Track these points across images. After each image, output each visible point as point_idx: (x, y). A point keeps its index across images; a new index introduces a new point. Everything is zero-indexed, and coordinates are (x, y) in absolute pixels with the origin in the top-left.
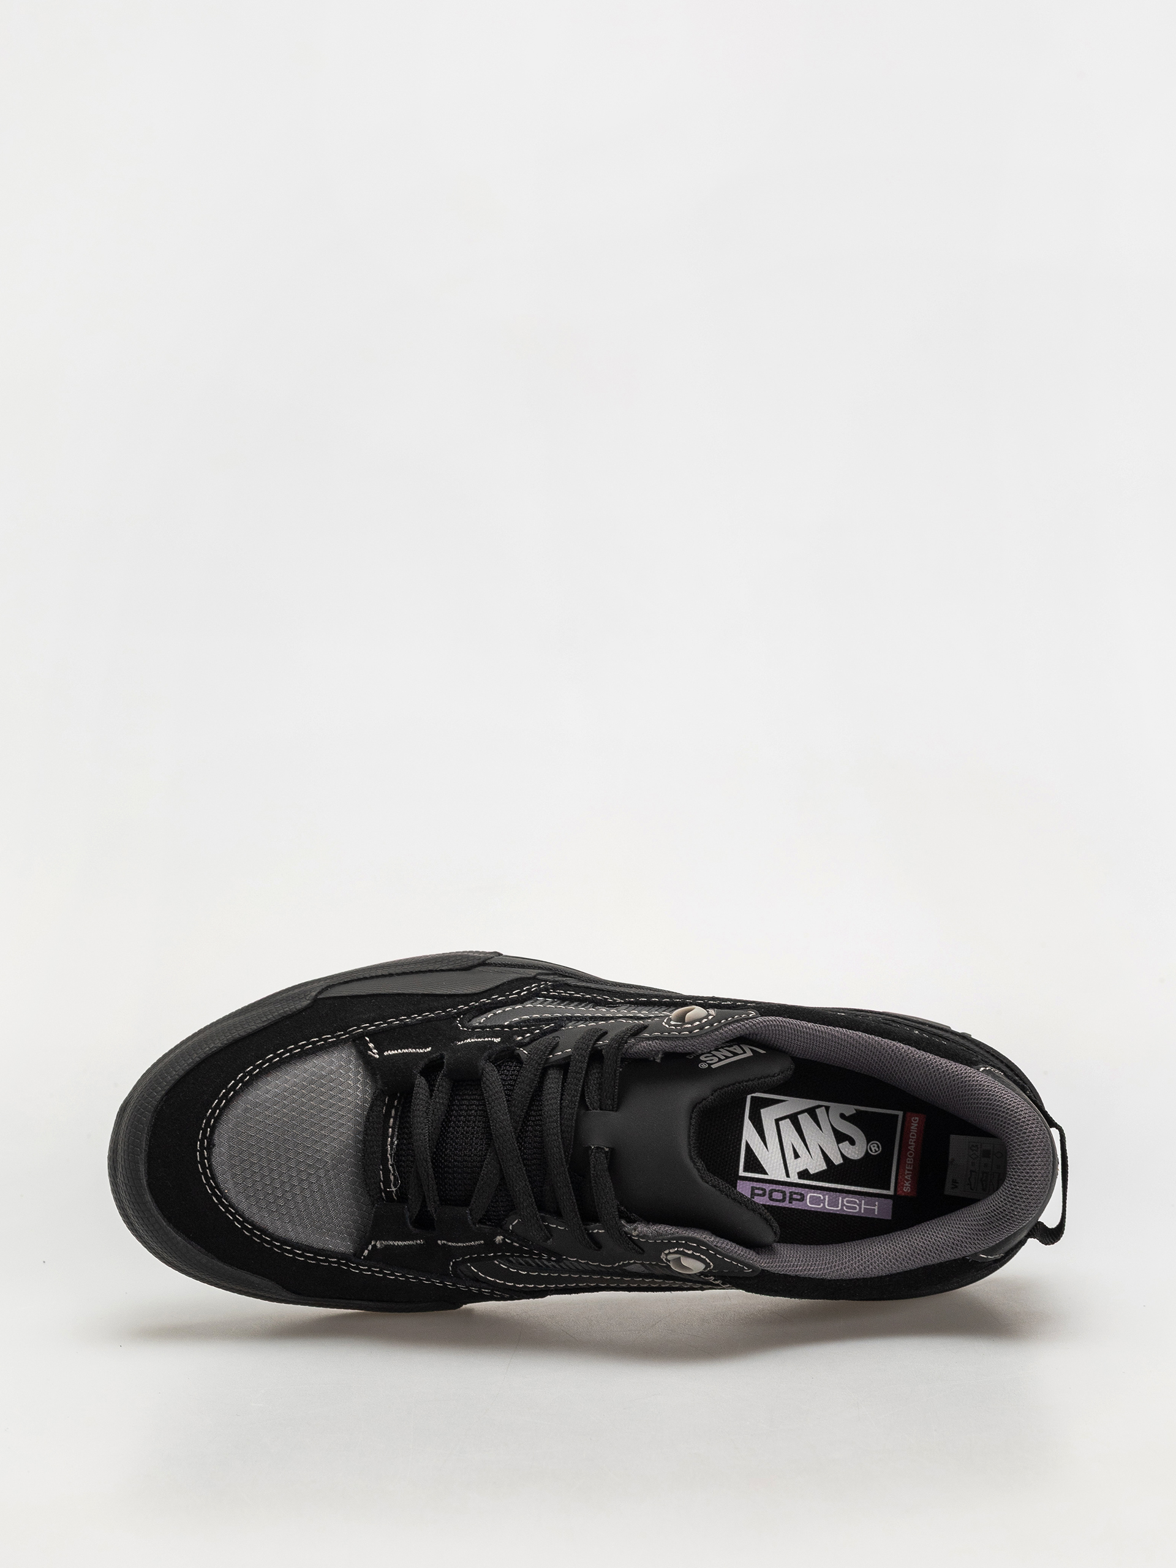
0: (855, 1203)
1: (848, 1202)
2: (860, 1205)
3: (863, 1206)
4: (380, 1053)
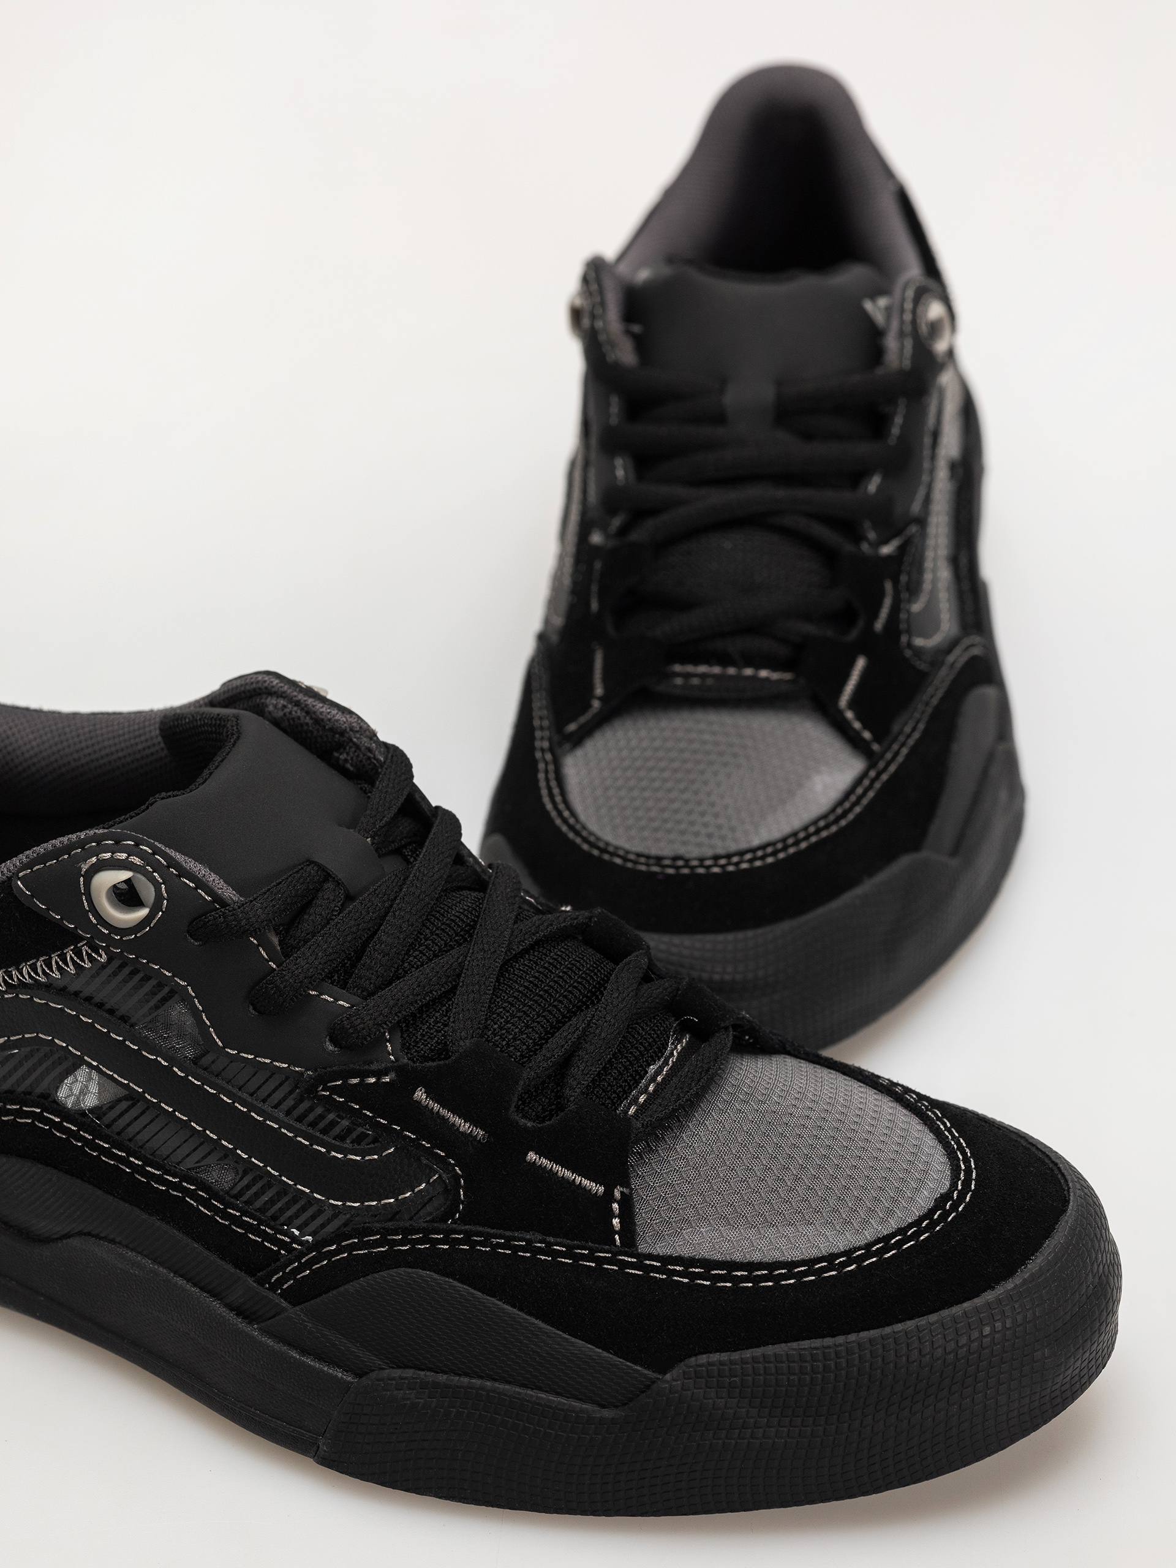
4: (609, 1195)
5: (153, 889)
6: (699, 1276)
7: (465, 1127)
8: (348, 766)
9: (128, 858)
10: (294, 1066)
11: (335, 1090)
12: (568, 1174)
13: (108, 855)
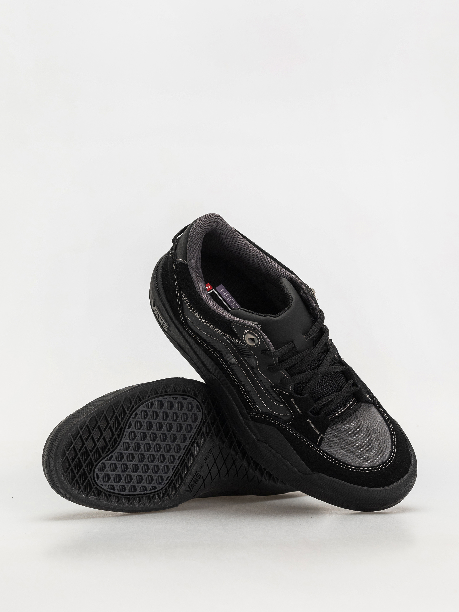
0: (226, 297)
1: (228, 299)
2: (225, 295)
3: (225, 294)
4: (320, 435)
5: (258, 341)
6: (329, 458)
7: (298, 409)
8: (312, 313)
9: (255, 334)
10: (271, 382)
11: (277, 390)
12: (314, 427)
13: (251, 331)
